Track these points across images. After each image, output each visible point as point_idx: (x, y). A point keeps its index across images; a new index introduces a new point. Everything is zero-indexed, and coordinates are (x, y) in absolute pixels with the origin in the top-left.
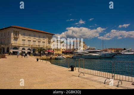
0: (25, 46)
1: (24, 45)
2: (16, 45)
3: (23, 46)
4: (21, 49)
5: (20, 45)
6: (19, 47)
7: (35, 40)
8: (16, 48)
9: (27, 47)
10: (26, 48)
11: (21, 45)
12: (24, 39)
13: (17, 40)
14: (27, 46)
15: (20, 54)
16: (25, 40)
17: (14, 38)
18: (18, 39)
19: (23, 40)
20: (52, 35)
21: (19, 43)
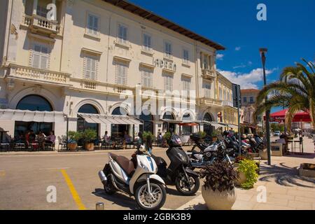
0: (98, 89)
1: (94, 84)
2: (41, 78)
3: (83, 87)
4: (75, 108)
5: (68, 82)
6: (62, 91)
7: (148, 61)
8: (38, 99)
9: (107, 97)
10: (105, 106)
11: (77, 85)
12: (91, 46)
13: (47, 50)
14: (110, 90)
15: (68, 146)
16: (95, 56)
17: (32, 31)
18: (58, 42)
19: (86, 54)
20: (212, 49)
21: (64, 70)
